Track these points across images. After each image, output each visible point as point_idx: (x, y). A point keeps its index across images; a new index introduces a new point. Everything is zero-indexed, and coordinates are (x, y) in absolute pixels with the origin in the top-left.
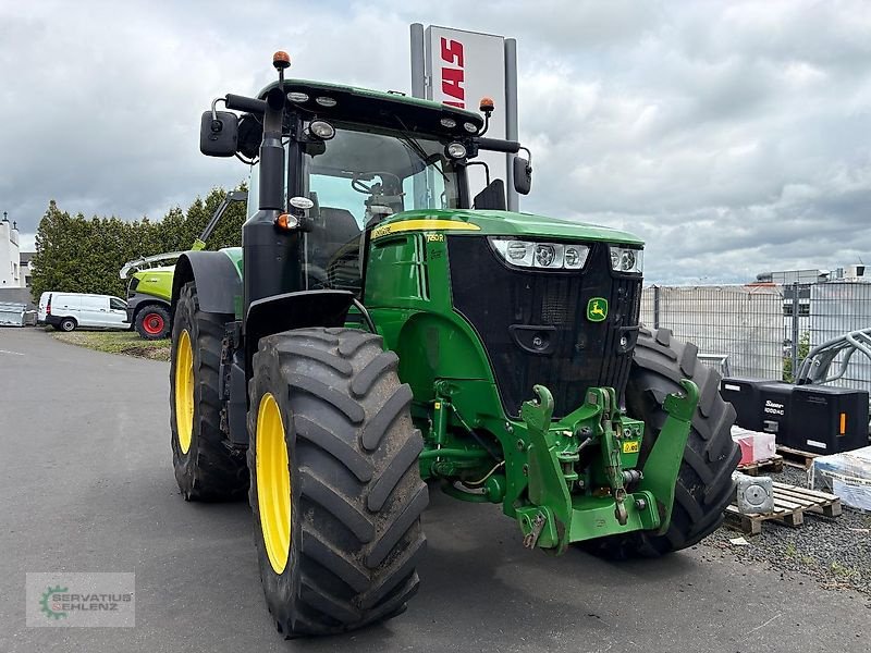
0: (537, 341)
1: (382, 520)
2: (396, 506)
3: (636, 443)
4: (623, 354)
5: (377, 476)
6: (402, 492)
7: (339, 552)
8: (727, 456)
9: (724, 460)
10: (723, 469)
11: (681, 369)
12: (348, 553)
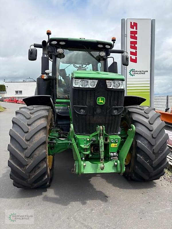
0: (82, 111)
1: (30, 160)
2: (35, 156)
3: (117, 144)
4: (115, 115)
5: (29, 147)
6: (37, 152)
7: (18, 167)
8: (163, 151)
9: (161, 153)
10: (161, 155)
11: (149, 121)
12: (21, 168)
